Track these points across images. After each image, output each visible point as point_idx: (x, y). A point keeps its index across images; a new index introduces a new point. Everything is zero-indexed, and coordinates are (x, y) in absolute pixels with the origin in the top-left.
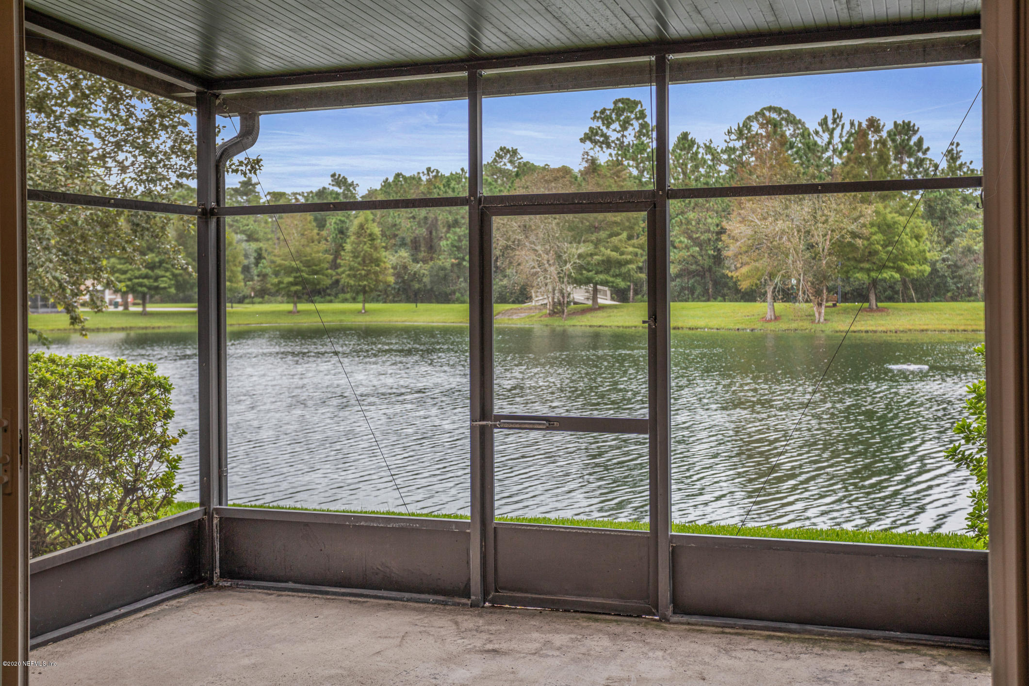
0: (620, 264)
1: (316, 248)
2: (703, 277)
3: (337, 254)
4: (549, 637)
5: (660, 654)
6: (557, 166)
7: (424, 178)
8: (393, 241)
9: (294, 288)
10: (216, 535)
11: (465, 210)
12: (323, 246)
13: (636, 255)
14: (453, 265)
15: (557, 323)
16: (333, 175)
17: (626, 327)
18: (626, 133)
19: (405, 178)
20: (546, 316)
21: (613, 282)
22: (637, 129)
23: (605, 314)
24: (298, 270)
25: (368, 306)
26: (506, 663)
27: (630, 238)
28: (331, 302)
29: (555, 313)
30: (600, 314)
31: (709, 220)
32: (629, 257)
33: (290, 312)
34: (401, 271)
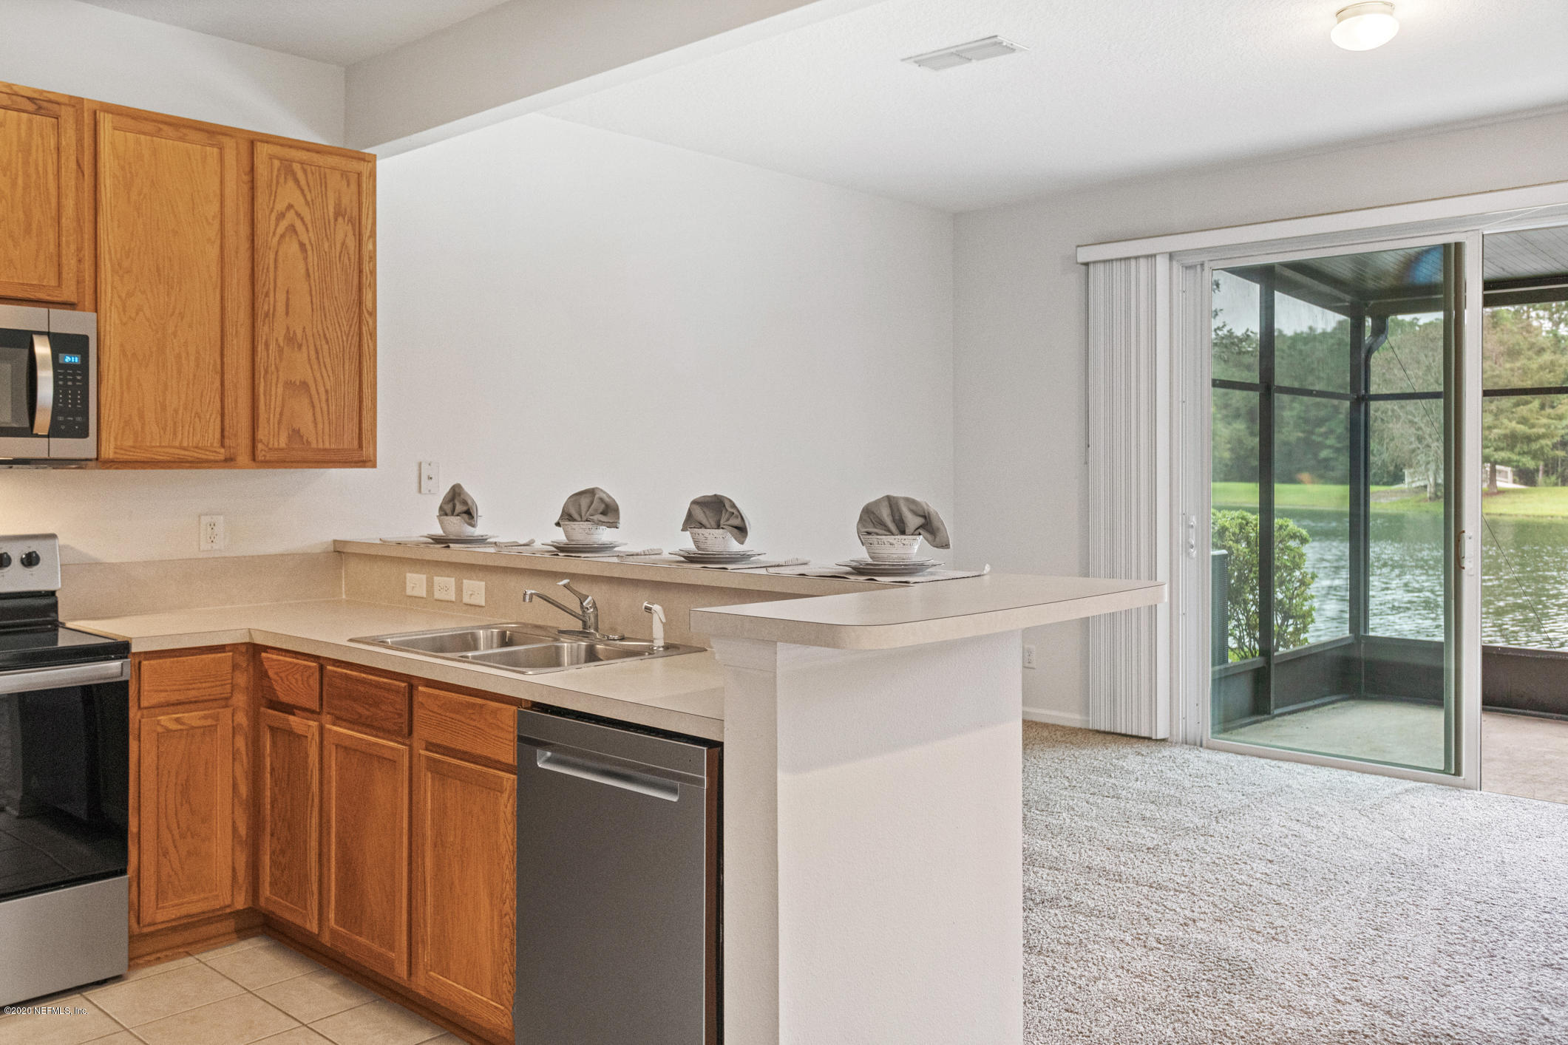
0: (1529, 439)
14: (1299, 439)
17: (1538, 516)
20: (1425, 500)
21: (1518, 461)
23: (1506, 500)
30: (1500, 499)
32: (1542, 430)
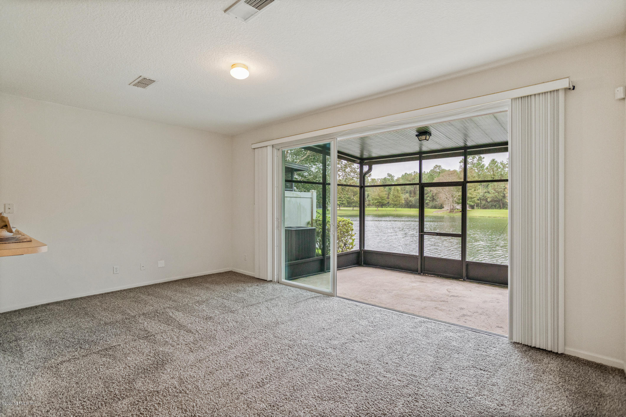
1: (383, 193)
2: (499, 202)
3: (389, 195)
4: (436, 281)
5: (461, 286)
6: (452, 170)
7: (413, 174)
8: (404, 191)
9: (377, 204)
10: (363, 255)
11: (418, 186)
12: (385, 193)
13: (477, 195)
15: (452, 215)
16: (388, 174)
18: (474, 160)
19: (408, 174)
20: (448, 212)
22: (478, 158)
24: (378, 199)
25: (397, 209)
26: (425, 284)
27: (475, 190)
28: (387, 207)
29: (451, 212)
31: (501, 185)
32: (474, 196)
33: (376, 210)
34: (406, 200)
